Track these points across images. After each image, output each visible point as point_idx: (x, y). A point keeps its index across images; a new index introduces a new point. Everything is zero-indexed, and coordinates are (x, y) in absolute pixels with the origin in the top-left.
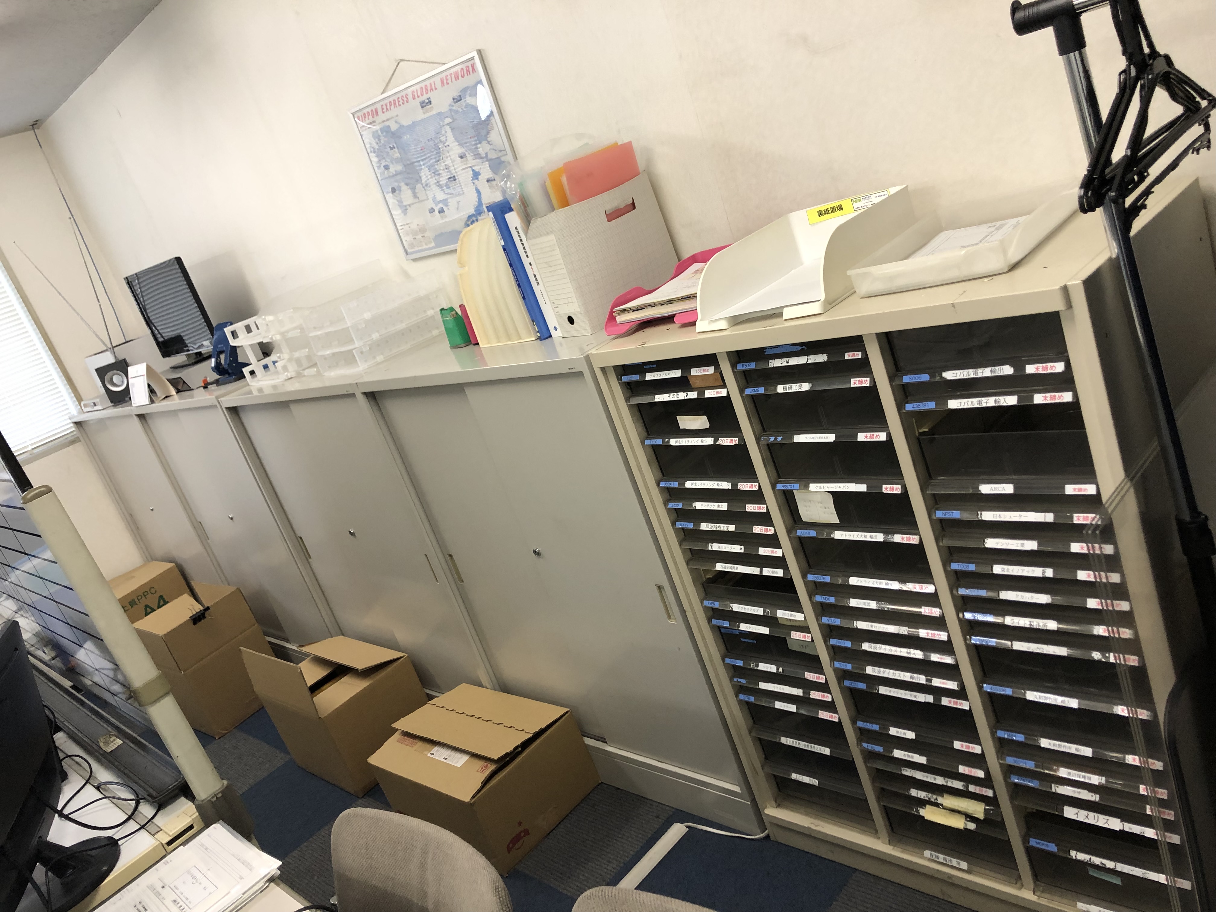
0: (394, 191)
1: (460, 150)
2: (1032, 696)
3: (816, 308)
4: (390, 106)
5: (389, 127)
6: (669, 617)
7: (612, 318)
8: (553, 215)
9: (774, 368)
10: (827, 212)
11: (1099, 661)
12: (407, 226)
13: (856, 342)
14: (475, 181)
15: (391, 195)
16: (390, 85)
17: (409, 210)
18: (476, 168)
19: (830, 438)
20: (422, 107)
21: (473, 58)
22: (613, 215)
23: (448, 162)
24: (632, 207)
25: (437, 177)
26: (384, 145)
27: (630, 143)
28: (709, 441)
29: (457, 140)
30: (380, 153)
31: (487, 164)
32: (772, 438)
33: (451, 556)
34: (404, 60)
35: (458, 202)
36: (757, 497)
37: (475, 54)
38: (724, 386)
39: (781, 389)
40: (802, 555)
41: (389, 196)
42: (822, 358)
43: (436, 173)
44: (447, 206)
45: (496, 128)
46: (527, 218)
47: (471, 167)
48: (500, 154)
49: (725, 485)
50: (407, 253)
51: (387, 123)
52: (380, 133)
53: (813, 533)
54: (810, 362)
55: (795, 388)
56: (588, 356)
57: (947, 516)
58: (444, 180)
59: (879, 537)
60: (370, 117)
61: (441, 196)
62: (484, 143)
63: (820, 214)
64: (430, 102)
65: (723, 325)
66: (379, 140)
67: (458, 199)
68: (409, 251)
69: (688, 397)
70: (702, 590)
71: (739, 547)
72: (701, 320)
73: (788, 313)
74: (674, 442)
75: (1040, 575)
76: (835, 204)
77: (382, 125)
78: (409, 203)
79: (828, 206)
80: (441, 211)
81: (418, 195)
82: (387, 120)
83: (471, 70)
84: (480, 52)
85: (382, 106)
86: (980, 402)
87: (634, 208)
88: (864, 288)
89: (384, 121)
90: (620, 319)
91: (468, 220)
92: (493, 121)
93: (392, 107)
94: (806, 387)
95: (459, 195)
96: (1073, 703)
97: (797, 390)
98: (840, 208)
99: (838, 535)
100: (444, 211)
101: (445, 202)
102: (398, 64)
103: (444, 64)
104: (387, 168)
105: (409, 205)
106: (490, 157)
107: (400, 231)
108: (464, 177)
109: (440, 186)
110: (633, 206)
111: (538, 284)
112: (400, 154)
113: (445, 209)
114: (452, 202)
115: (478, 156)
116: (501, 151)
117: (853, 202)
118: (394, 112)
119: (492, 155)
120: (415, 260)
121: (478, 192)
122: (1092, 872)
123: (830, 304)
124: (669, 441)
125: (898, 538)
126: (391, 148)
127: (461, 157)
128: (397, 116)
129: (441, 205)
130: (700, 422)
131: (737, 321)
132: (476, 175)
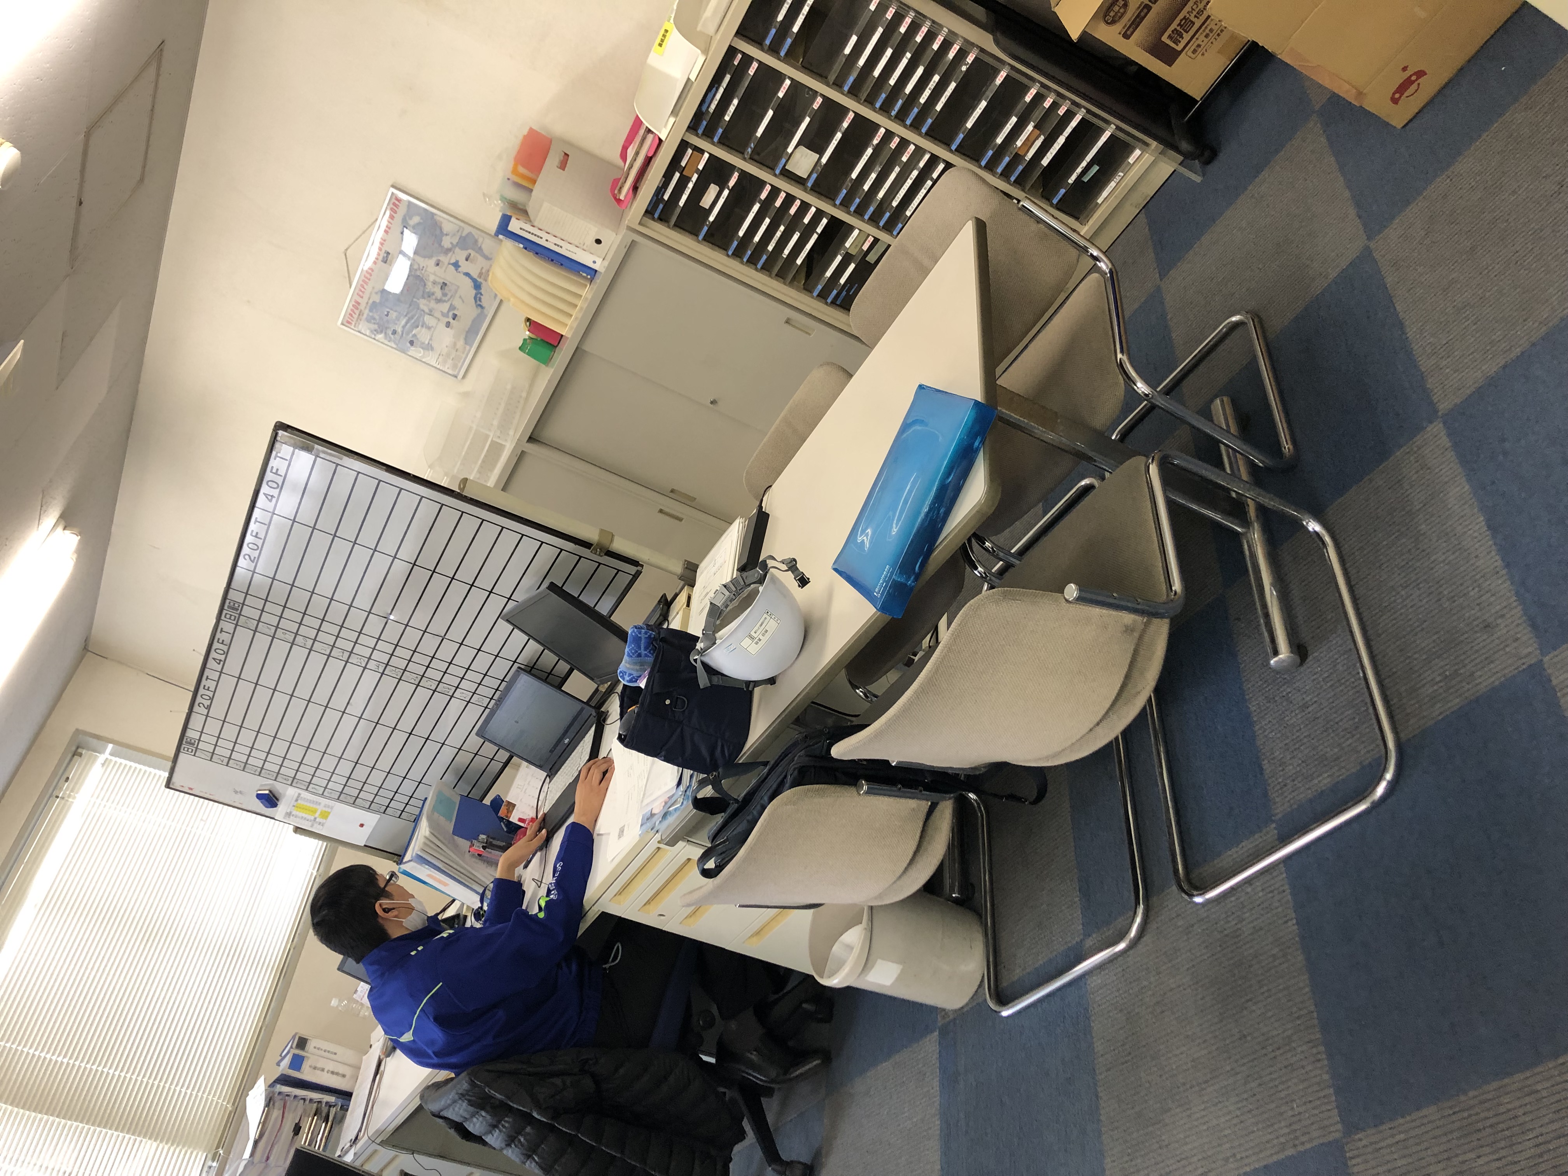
0: (412, 343)
1: (432, 262)
2: (969, 124)
3: (701, 59)
4: (363, 287)
5: (374, 302)
6: (810, 334)
7: (619, 201)
8: (534, 193)
9: (714, 110)
10: (662, 41)
11: (968, 69)
12: (440, 357)
13: (731, 51)
14: (460, 269)
15: (412, 348)
16: (351, 276)
17: (434, 345)
18: (453, 261)
19: (770, 113)
20: (385, 262)
21: (393, 193)
22: (563, 165)
23: (432, 278)
24: (566, 157)
25: (434, 297)
26: (381, 318)
27: (531, 129)
28: (726, 193)
29: (425, 257)
30: (381, 328)
31: (457, 250)
32: (749, 150)
33: (672, 491)
34: (347, 250)
35: (460, 297)
36: (775, 191)
37: (392, 190)
38: (702, 152)
39: (727, 118)
40: (823, 197)
41: (412, 351)
42: (728, 78)
43: (430, 295)
44: (454, 308)
45: (441, 219)
46: (523, 212)
47: (449, 264)
48: (459, 234)
49: (756, 207)
50: (456, 377)
51: (371, 301)
52: (371, 314)
53: (814, 176)
54: (725, 87)
55: (732, 109)
56: (627, 226)
57: (850, 85)
58: (438, 293)
59: (839, 135)
60: (355, 311)
61: (445, 307)
62: (444, 238)
63: (660, 45)
64: (388, 253)
65: (672, 120)
66: (374, 319)
67: (458, 295)
68: (455, 373)
69: (694, 181)
70: (806, 292)
71: (795, 235)
72: (660, 133)
73: (693, 78)
74: (711, 218)
75: (907, 61)
76: (662, 32)
77: (368, 308)
78: (429, 338)
79: (660, 37)
80: (455, 317)
81: (430, 325)
82: (369, 299)
83: (397, 202)
84: (393, 186)
85: (358, 294)
86: (803, 14)
87: (568, 155)
88: (711, 30)
89: (367, 303)
90: (622, 197)
91: (476, 302)
92: (438, 218)
93: (365, 286)
94: (735, 102)
95: (456, 291)
96: (983, 104)
97: (734, 108)
98: (666, 31)
99: (824, 160)
100: (456, 315)
101: (452, 308)
102: (346, 255)
103: (377, 219)
104: (394, 332)
105: (431, 339)
106: (455, 243)
107: (438, 367)
108: (449, 275)
109: (439, 301)
110: (567, 155)
111: (561, 247)
112: (396, 311)
113: (456, 312)
114: (457, 302)
115: (448, 251)
116: (458, 231)
117: (669, 21)
118: (368, 288)
119: (455, 241)
120: (464, 377)
121: (467, 274)
122: (1086, 179)
123: (705, 52)
124: (709, 222)
125: (845, 125)
126: (387, 315)
127: (438, 265)
128: (373, 288)
129: (451, 314)
130: (713, 189)
131: (675, 112)
132: (456, 265)
